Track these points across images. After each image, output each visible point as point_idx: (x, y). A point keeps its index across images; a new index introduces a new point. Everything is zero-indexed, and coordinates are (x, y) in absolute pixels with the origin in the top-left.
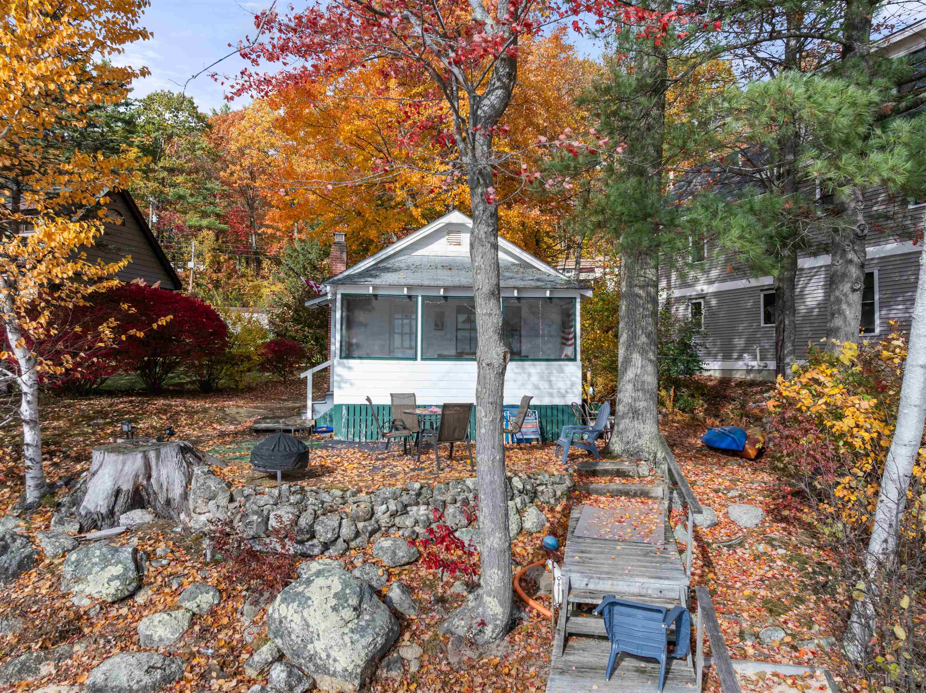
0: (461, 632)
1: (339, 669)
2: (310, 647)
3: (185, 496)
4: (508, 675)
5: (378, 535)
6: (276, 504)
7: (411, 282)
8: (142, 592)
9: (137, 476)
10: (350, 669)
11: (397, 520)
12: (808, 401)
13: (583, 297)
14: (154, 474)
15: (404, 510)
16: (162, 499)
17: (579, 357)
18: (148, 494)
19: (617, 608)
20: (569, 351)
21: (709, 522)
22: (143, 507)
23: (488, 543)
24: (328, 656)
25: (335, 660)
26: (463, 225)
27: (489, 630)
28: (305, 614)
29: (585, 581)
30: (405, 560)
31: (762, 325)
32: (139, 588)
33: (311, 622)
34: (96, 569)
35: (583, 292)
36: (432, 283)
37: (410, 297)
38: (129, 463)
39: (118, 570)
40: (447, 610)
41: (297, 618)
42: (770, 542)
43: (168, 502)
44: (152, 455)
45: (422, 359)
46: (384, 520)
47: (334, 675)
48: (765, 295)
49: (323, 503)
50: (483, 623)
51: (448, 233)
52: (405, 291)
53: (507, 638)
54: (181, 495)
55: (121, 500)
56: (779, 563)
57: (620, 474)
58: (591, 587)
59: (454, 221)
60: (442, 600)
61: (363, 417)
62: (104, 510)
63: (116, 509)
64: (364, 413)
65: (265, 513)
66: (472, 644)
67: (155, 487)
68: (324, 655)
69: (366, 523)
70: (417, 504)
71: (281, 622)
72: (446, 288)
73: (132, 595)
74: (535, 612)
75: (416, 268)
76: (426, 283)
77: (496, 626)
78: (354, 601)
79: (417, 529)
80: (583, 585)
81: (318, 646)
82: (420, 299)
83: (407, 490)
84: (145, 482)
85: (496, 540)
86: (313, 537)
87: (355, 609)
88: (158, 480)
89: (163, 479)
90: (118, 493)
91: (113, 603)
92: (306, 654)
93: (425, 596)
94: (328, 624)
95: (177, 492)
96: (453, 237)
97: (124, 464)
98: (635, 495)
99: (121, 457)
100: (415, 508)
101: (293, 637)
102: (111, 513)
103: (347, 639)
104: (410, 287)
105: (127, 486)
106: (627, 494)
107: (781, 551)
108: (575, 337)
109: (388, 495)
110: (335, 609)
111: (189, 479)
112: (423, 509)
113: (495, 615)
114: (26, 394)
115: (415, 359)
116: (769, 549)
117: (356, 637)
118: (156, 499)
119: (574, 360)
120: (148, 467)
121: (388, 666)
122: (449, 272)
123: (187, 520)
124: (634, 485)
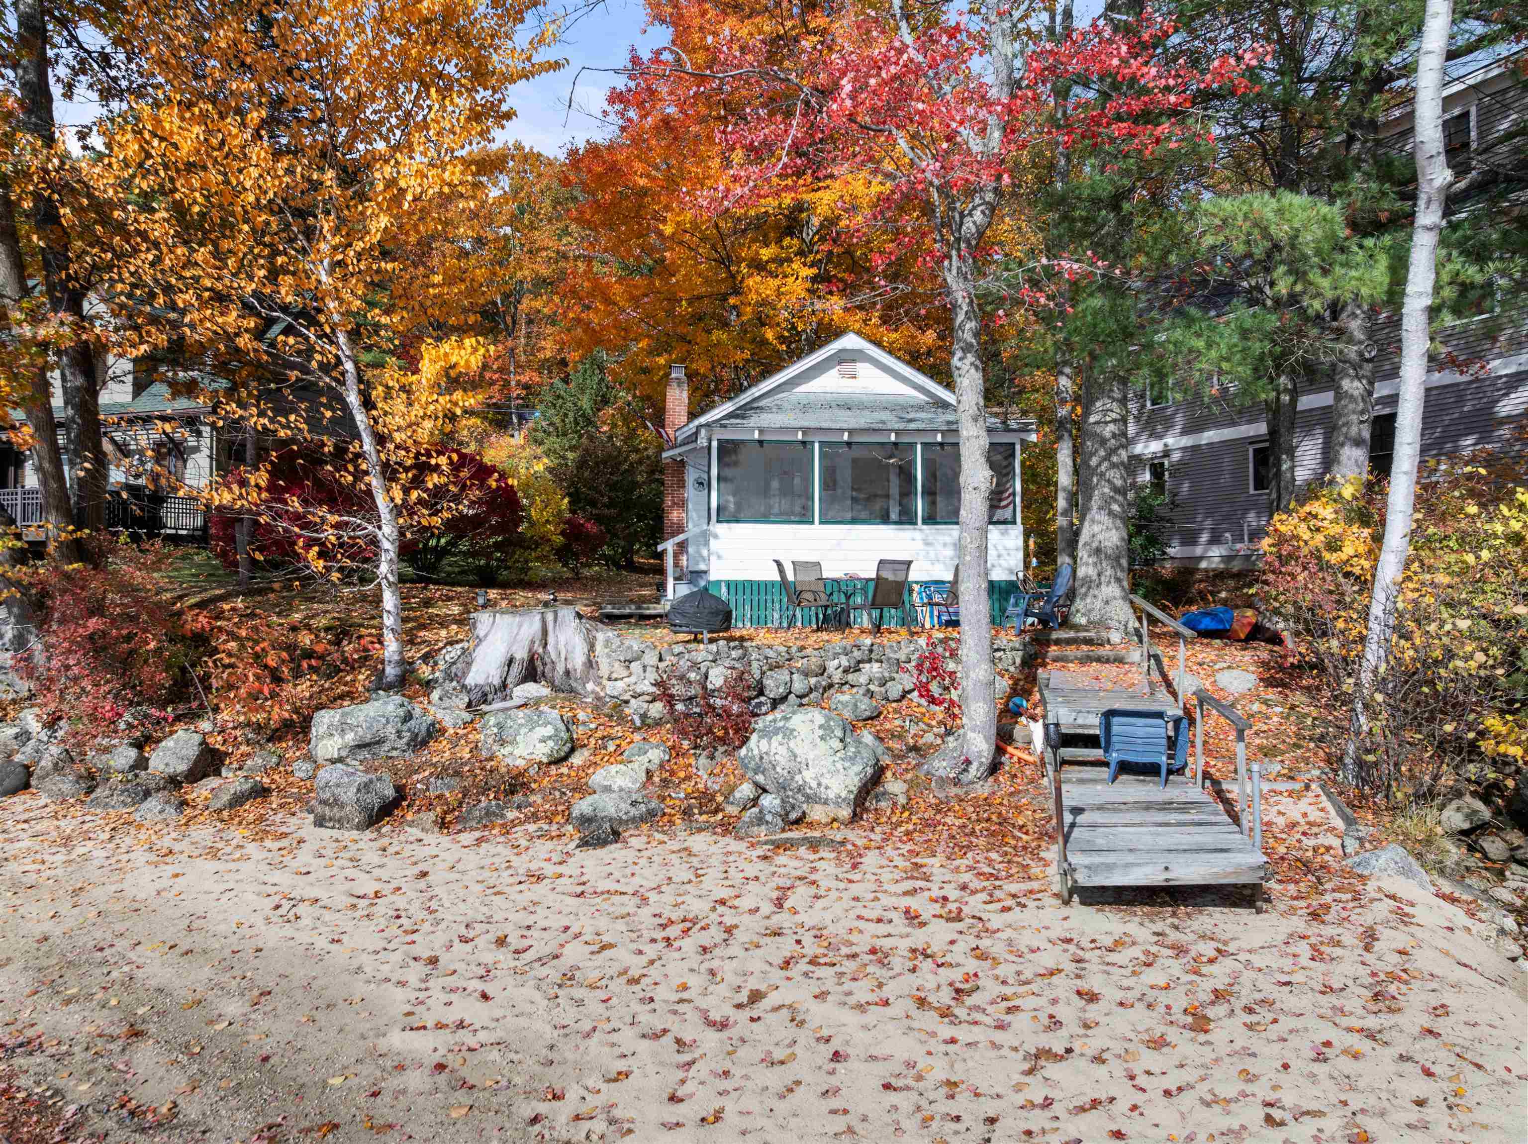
0: (942, 773)
1: (831, 795)
2: (798, 778)
3: (590, 664)
4: (1001, 804)
5: (832, 691)
6: (714, 661)
7: (806, 424)
8: (577, 754)
9: (533, 642)
10: (843, 795)
11: (850, 677)
12: (1306, 536)
13: (1023, 441)
14: (551, 640)
15: (856, 669)
16: (560, 669)
17: (1019, 520)
18: (544, 664)
19: (1115, 720)
20: (1007, 514)
21: (1194, 689)
22: (535, 681)
23: (972, 675)
24: (819, 785)
25: (827, 788)
26: (860, 351)
27: (973, 769)
28: (792, 744)
29: (1074, 715)
30: (868, 714)
31: (1252, 491)
32: (572, 750)
33: (798, 751)
34: (523, 731)
35: (1023, 435)
36: (833, 426)
37: (804, 443)
38: (525, 626)
39: (549, 731)
40: (924, 756)
41: (783, 750)
42: (1265, 702)
43: (567, 673)
44: (550, 617)
45: (821, 523)
46: (837, 676)
47: (826, 803)
48: (1256, 451)
49: (767, 658)
50: (968, 762)
51: (840, 363)
52: (800, 436)
53: (991, 779)
54: (584, 664)
55: (515, 669)
56: (1275, 719)
57: (1089, 642)
58: (1080, 721)
59: (849, 347)
60: (915, 748)
61: (747, 596)
62: (497, 682)
63: (509, 681)
64: (748, 591)
65: (703, 670)
66: (957, 782)
67: (553, 656)
68: (814, 784)
69: (819, 678)
70: (870, 661)
71: (761, 758)
72: (851, 431)
73: (565, 758)
74: (1015, 759)
75: (805, 407)
76: (825, 425)
77: (981, 764)
78: (839, 733)
79: (871, 687)
80: (1071, 720)
81: (808, 776)
82: (817, 445)
83: (858, 647)
84: (540, 650)
85: (982, 672)
86: (761, 693)
87: (841, 741)
88: (556, 648)
89: (561, 647)
90: (510, 662)
91: (550, 763)
92: (794, 785)
93: (896, 745)
94: (816, 752)
95: (578, 661)
96: (846, 367)
97: (520, 626)
98: (1108, 661)
99: (517, 619)
100: (867, 666)
101: (778, 769)
102: (504, 685)
103: (839, 765)
104: (806, 430)
105: (521, 654)
106: (1099, 660)
107: (1279, 709)
108: (1014, 494)
109: (838, 650)
110: (822, 738)
111: (592, 647)
112: (876, 666)
113: (979, 752)
114: (387, 551)
115: (812, 523)
116: (1264, 707)
117: (847, 764)
118: (554, 669)
119: (1014, 522)
120: (545, 632)
121: (876, 797)
122: (849, 412)
123: (598, 689)
124: (1105, 651)
